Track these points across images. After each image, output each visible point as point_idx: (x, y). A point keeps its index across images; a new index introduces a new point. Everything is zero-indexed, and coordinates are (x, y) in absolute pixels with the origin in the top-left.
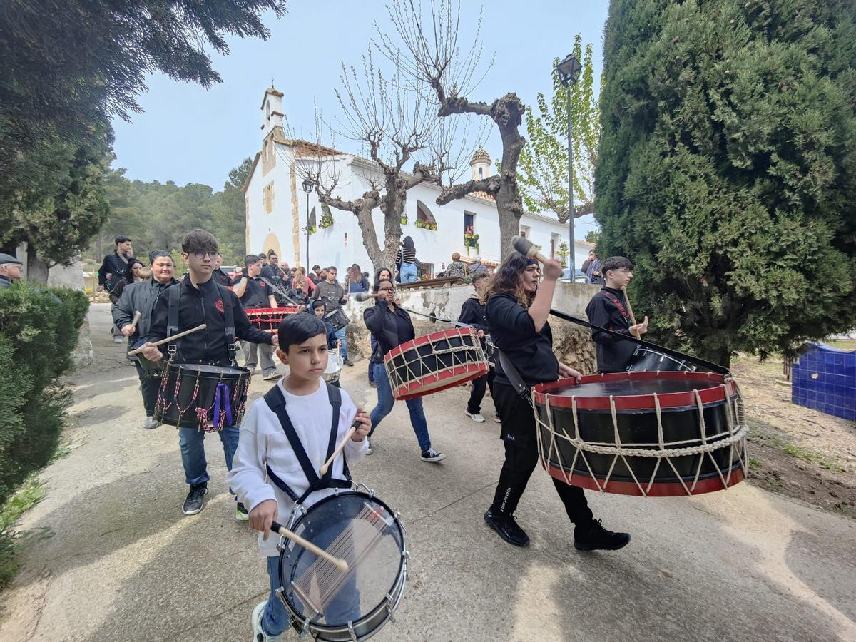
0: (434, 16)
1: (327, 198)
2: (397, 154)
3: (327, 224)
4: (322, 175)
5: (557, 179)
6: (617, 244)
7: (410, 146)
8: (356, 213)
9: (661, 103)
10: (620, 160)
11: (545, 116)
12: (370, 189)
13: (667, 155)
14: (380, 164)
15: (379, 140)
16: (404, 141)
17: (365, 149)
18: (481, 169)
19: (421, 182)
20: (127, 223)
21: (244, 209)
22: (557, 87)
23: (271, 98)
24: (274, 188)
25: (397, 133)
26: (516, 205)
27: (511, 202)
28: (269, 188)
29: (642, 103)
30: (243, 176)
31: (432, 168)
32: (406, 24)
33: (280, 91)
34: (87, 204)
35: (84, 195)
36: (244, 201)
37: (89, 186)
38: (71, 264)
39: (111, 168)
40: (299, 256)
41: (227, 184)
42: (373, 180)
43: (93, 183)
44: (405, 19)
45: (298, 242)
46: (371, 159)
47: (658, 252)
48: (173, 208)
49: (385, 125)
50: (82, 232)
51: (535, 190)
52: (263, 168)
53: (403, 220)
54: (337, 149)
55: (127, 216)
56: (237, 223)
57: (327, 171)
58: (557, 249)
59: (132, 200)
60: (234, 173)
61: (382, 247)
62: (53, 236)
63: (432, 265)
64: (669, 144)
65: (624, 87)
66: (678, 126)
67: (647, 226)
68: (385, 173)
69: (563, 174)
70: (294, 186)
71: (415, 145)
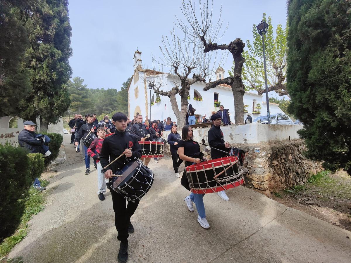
0: (201, 10)
1: (157, 91)
2: (186, 71)
3: (158, 101)
4: (156, 82)
5: (257, 76)
6: (305, 106)
7: (191, 67)
8: (169, 96)
9: (334, 29)
10: (303, 63)
11: (250, 49)
12: (175, 86)
13: (338, 57)
14: (178, 76)
15: (178, 66)
16: (189, 65)
17: (172, 70)
18: (220, 75)
19: (196, 82)
20: (87, 104)
21: (127, 97)
22: (255, 37)
23: (137, 55)
24: (139, 89)
25: (186, 62)
26: (242, 89)
27: (239, 88)
28: (137, 89)
29: (319, 31)
30: (127, 85)
31: (200, 76)
32: (189, 15)
33: (140, 52)
34: (61, 100)
35: (60, 96)
36: (127, 94)
37: (62, 92)
38: (56, 123)
39: (82, 85)
40: (148, 114)
41: (122, 88)
42: (176, 83)
43: (63, 91)
44: (188, 13)
45: (147, 109)
46: (175, 74)
47: (334, 111)
48: (103, 98)
49: (181, 59)
50: (60, 110)
51: (247, 82)
52: (134, 81)
53: (188, 98)
54: (161, 71)
55: (87, 101)
56: (125, 103)
57: (157, 81)
58: (256, 106)
59: (89, 96)
60: (124, 84)
61: (180, 110)
62: (48, 113)
63: (201, 115)
64: (339, 51)
65: (307, 24)
66: (346, 40)
67: (325, 97)
68: (181, 79)
69: (259, 74)
70: (146, 87)
71: (193, 66)
